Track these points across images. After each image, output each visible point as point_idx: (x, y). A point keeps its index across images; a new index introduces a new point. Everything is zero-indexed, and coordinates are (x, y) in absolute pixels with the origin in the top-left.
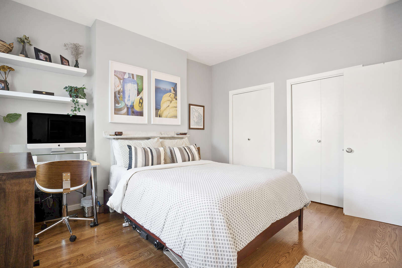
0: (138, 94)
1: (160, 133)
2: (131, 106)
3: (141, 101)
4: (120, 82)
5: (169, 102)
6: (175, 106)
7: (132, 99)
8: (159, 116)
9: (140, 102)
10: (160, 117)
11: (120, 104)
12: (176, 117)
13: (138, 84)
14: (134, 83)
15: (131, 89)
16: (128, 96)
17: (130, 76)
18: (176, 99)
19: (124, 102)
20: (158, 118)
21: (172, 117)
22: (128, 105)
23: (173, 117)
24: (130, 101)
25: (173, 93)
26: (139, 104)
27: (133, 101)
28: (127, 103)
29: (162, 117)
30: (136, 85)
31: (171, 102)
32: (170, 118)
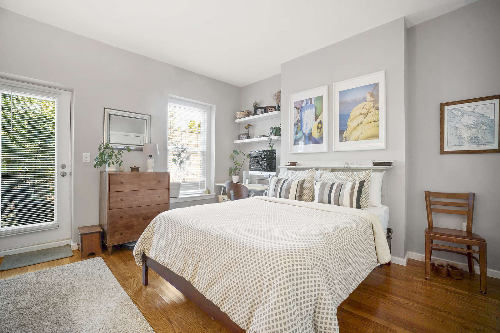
0: (316, 119)
1: (345, 163)
2: (308, 134)
3: (320, 126)
4: (298, 112)
5: (363, 116)
6: (375, 119)
7: (309, 127)
8: (344, 140)
9: (318, 128)
10: (346, 141)
11: (298, 134)
12: (376, 136)
13: (316, 108)
14: (312, 107)
15: (309, 115)
16: (306, 124)
17: (308, 102)
18: (377, 109)
19: (302, 131)
20: (344, 143)
21: (368, 138)
22: (305, 134)
23: (370, 137)
24: (308, 128)
25: (370, 101)
26: (317, 129)
27: (311, 129)
28: (304, 132)
29: (349, 141)
30: (314, 110)
31: (366, 116)
32: (365, 139)
